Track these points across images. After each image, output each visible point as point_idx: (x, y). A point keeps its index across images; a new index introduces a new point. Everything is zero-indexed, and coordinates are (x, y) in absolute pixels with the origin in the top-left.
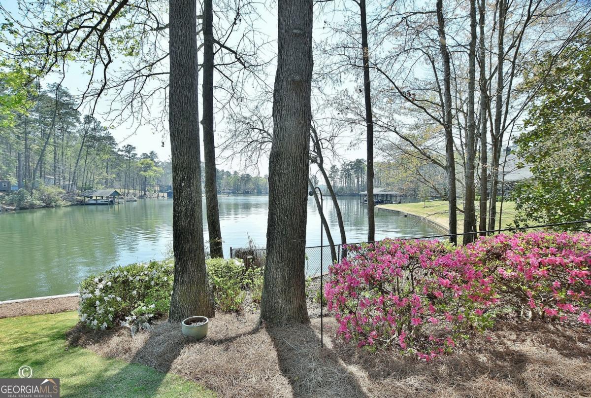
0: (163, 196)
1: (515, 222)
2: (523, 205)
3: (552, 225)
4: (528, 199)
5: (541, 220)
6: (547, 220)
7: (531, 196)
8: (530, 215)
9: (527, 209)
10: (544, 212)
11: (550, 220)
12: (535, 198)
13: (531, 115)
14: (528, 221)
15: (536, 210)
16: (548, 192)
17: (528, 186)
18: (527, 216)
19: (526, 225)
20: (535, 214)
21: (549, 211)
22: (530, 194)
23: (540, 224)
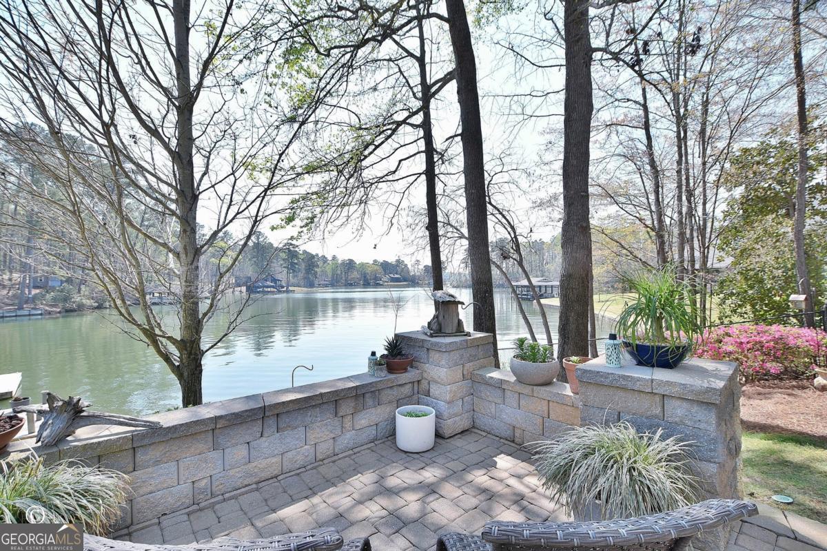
0: (240, 291)
1: (719, 319)
2: (727, 301)
3: (758, 320)
4: (732, 294)
5: (746, 316)
6: (752, 316)
7: (734, 291)
8: (734, 311)
9: (732, 305)
10: (749, 307)
11: (755, 316)
12: (739, 294)
13: (729, 207)
14: (733, 318)
15: (740, 306)
16: (751, 287)
17: (731, 281)
18: (731, 312)
19: (731, 322)
20: (739, 310)
21: (753, 306)
22: (733, 289)
23: (745, 320)
